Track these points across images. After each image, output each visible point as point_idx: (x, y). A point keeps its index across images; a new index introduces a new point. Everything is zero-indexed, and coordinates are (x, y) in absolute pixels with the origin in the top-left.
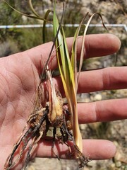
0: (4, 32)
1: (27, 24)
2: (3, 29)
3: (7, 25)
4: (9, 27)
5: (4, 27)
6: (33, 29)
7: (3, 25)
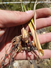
0: (5, 5)
1: (15, 2)
2: (5, 4)
3: (7, 2)
4: (7, 3)
5: (5, 3)
6: (17, 4)
7: (5, 2)
